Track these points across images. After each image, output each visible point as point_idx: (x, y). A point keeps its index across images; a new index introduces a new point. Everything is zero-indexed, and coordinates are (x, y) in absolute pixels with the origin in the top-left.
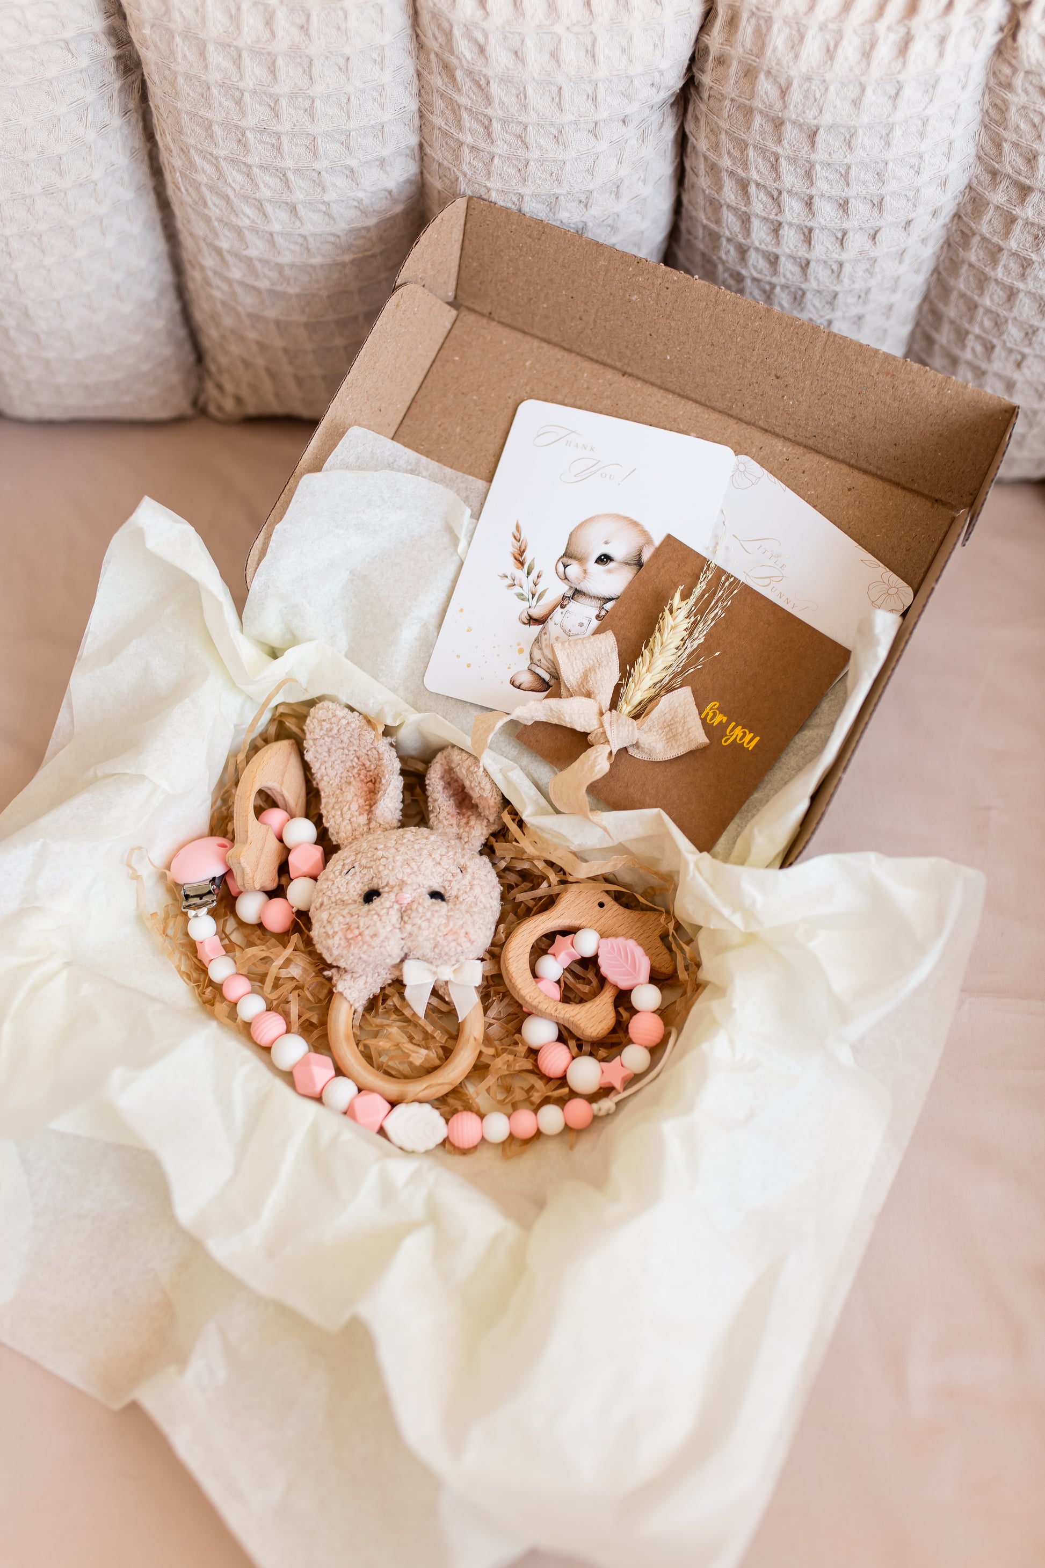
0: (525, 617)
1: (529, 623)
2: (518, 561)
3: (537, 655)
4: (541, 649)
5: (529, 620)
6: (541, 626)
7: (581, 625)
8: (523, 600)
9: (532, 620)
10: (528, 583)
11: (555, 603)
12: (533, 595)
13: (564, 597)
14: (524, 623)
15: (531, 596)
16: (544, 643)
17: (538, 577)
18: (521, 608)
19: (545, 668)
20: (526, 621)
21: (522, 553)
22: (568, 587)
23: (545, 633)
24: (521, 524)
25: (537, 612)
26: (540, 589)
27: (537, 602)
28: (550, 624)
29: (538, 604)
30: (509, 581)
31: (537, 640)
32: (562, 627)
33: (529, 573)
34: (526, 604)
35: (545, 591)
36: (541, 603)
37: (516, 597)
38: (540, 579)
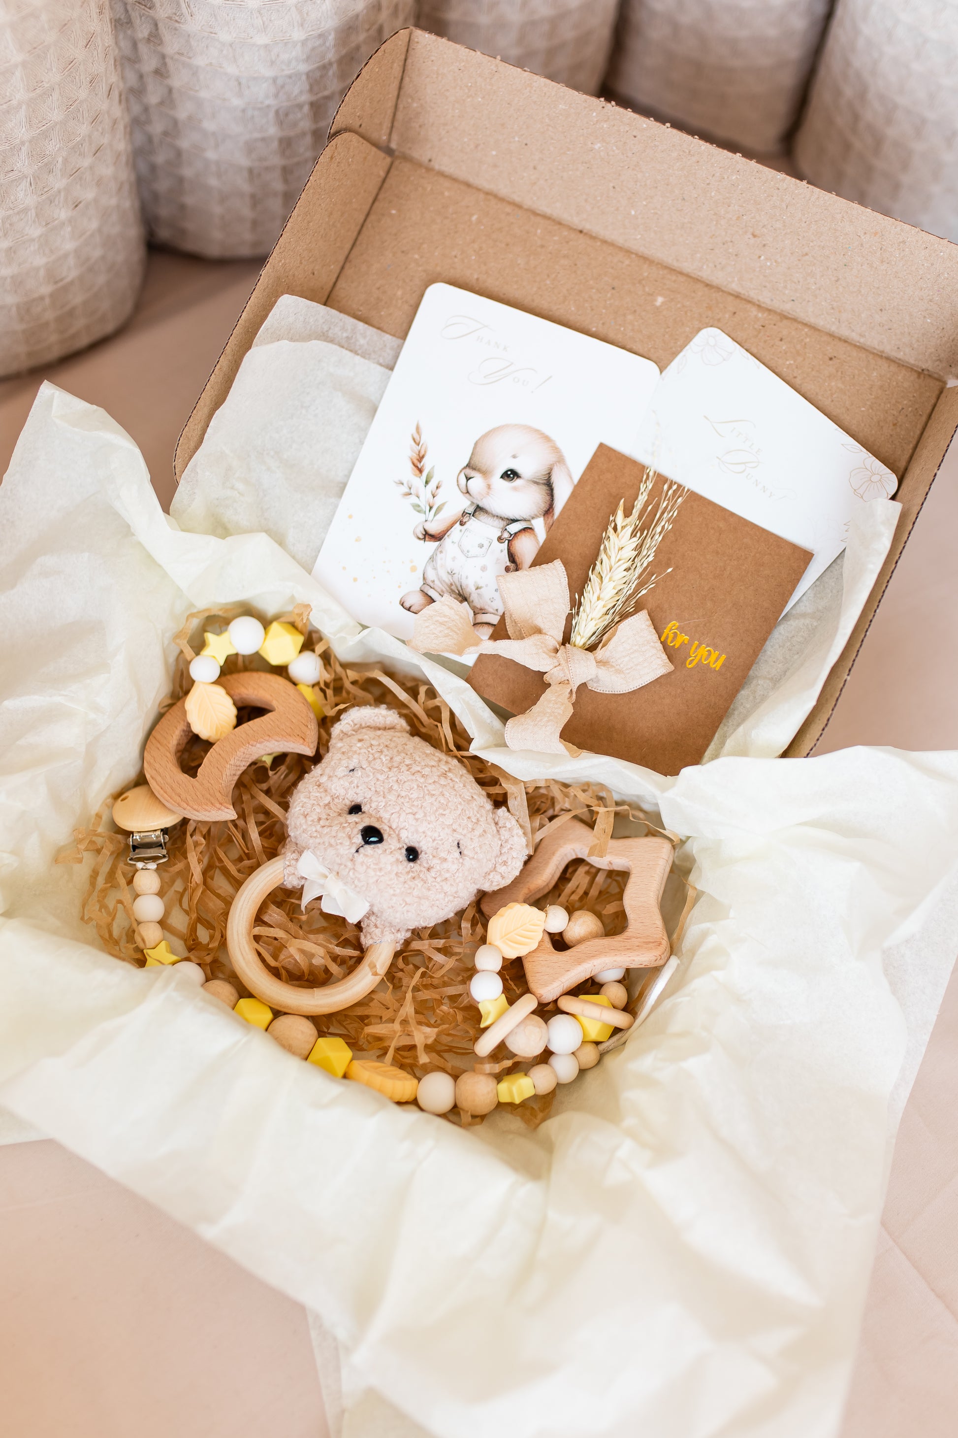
0: (420, 532)
1: (425, 538)
2: (417, 467)
3: (431, 575)
4: (435, 569)
5: (425, 535)
6: (437, 543)
7: (481, 546)
8: (419, 511)
9: (428, 536)
10: (425, 494)
11: (453, 519)
12: (431, 508)
13: (464, 514)
14: (419, 538)
15: (428, 508)
16: (439, 562)
17: (437, 488)
18: (417, 522)
19: (439, 590)
20: (421, 536)
21: (421, 458)
22: (469, 503)
23: (441, 552)
24: (422, 426)
25: (433, 529)
26: (438, 502)
27: (435, 516)
28: (447, 541)
29: (436, 518)
30: (405, 489)
31: (432, 559)
32: (460, 546)
33: (427, 483)
34: (422, 517)
35: (443, 505)
36: (439, 517)
37: (412, 508)
38: (440, 490)
